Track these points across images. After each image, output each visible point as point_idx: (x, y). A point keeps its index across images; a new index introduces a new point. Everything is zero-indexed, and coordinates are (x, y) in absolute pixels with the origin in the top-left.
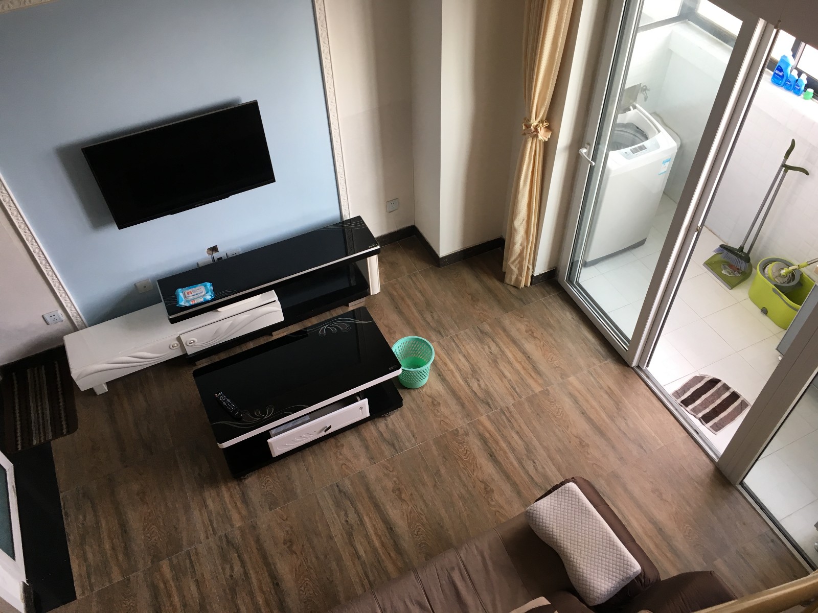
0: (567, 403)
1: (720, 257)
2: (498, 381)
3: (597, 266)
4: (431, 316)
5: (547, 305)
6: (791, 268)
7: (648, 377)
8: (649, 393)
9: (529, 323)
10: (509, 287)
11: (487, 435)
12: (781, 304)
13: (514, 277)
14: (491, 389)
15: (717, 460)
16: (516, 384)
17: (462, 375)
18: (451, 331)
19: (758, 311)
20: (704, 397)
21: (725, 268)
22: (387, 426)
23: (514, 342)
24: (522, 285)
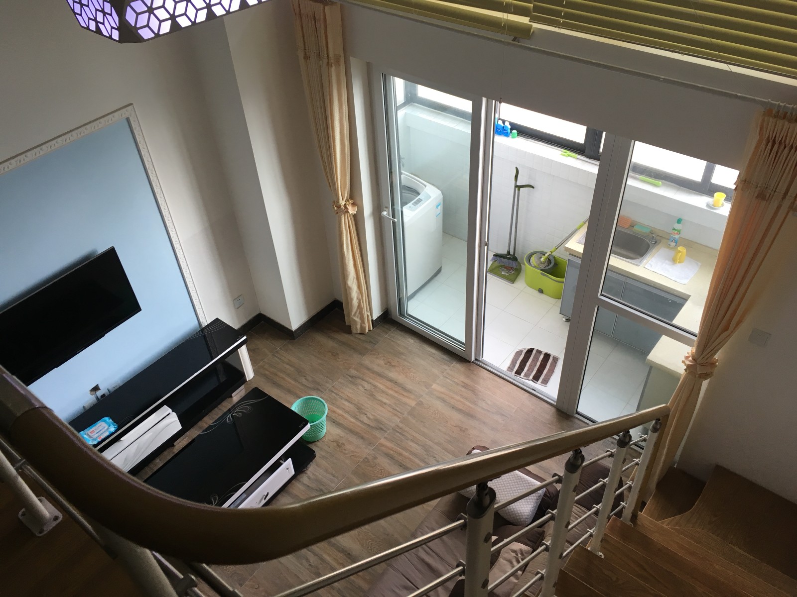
0: (439, 405)
1: (497, 264)
2: (381, 408)
3: (415, 297)
4: (306, 379)
5: (392, 339)
6: (547, 255)
7: (486, 365)
8: (492, 376)
9: (384, 357)
10: (357, 336)
11: (392, 452)
12: (550, 282)
13: (359, 327)
14: (379, 416)
15: (555, 404)
16: (396, 406)
17: (351, 415)
18: (328, 385)
19: (536, 293)
20: (528, 364)
21: (503, 270)
22: (309, 478)
23: (380, 375)
24: (367, 330)
